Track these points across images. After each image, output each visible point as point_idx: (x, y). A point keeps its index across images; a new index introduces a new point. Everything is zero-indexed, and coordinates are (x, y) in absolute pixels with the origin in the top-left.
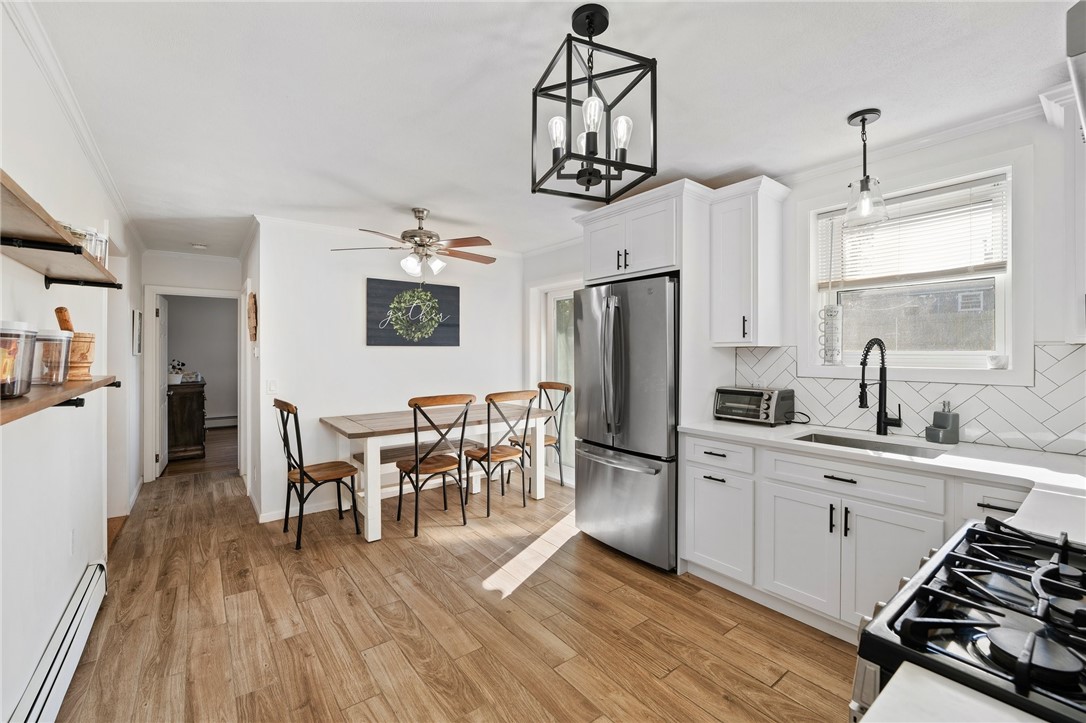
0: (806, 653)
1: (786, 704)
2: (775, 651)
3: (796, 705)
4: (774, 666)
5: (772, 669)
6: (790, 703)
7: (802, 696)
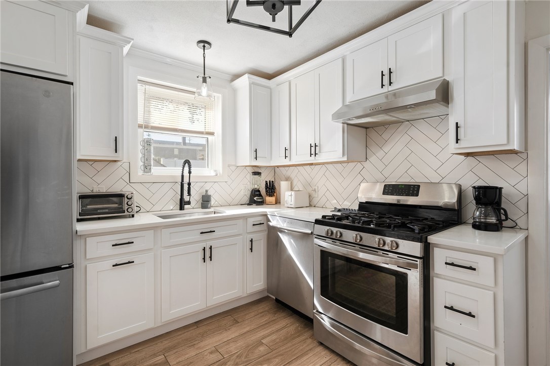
0: (203, 336)
1: (237, 356)
2: (196, 346)
3: (239, 353)
4: (209, 351)
5: (211, 353)
6: (237, 355)
7: (233, 348)
